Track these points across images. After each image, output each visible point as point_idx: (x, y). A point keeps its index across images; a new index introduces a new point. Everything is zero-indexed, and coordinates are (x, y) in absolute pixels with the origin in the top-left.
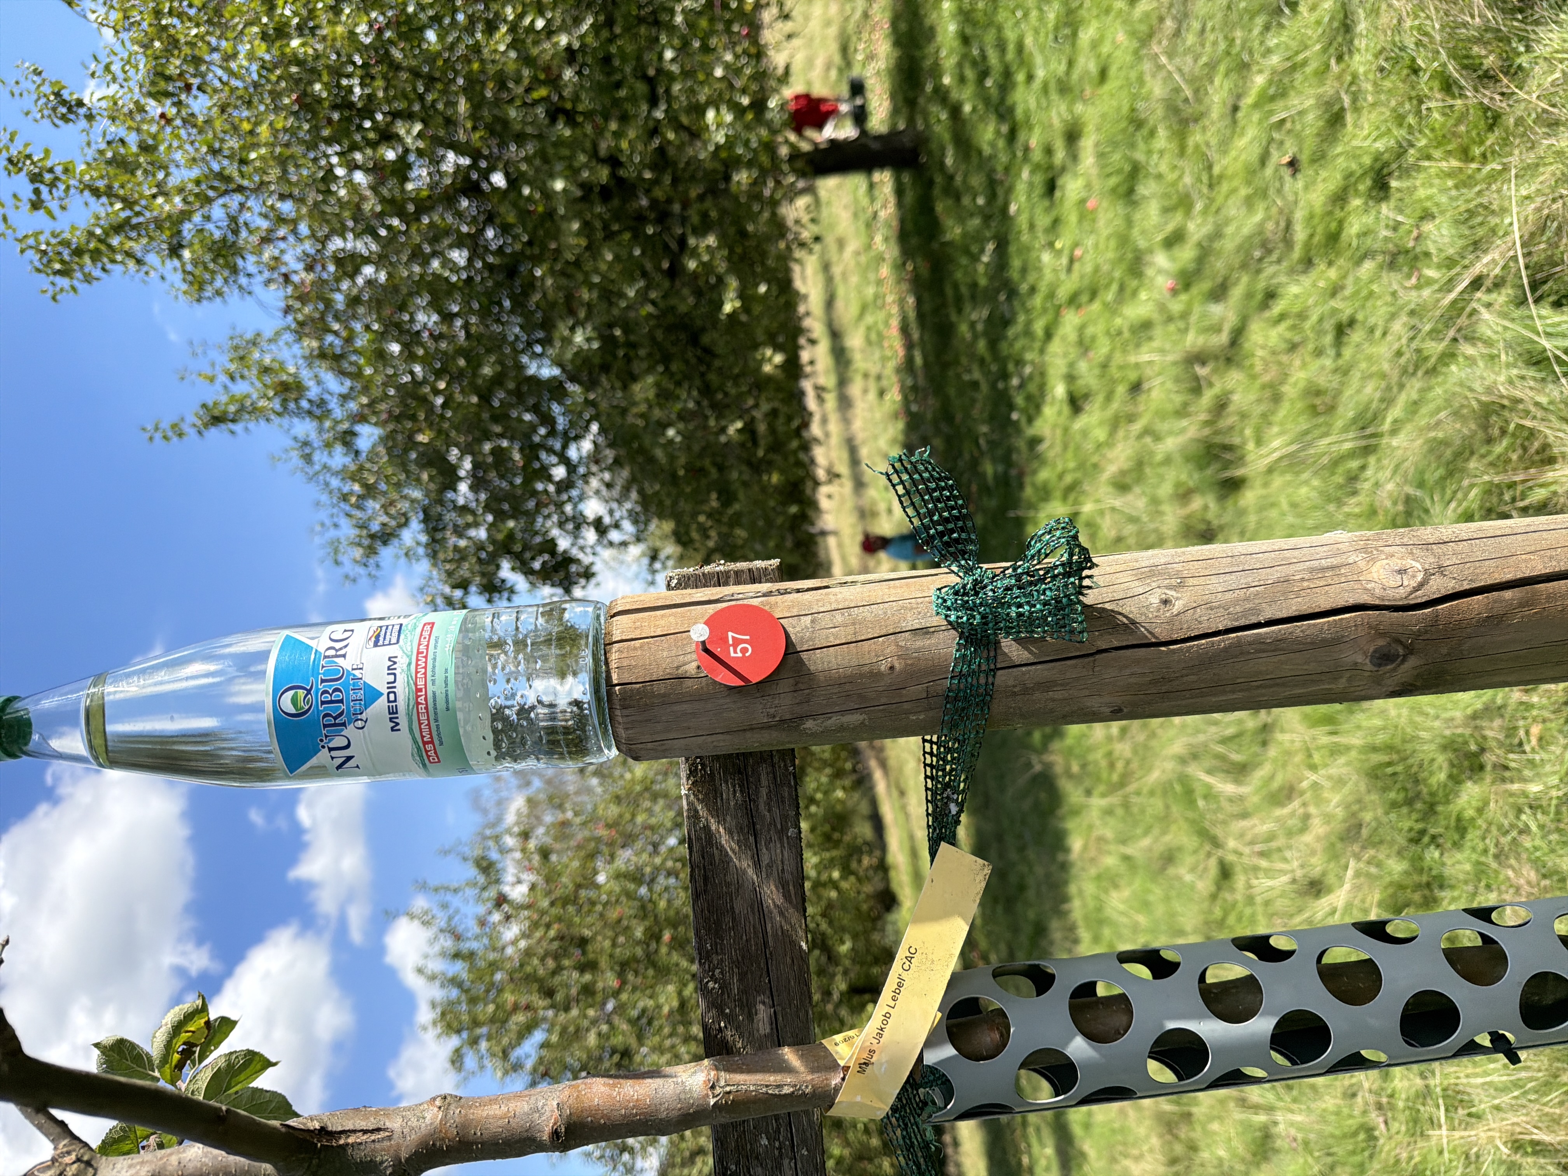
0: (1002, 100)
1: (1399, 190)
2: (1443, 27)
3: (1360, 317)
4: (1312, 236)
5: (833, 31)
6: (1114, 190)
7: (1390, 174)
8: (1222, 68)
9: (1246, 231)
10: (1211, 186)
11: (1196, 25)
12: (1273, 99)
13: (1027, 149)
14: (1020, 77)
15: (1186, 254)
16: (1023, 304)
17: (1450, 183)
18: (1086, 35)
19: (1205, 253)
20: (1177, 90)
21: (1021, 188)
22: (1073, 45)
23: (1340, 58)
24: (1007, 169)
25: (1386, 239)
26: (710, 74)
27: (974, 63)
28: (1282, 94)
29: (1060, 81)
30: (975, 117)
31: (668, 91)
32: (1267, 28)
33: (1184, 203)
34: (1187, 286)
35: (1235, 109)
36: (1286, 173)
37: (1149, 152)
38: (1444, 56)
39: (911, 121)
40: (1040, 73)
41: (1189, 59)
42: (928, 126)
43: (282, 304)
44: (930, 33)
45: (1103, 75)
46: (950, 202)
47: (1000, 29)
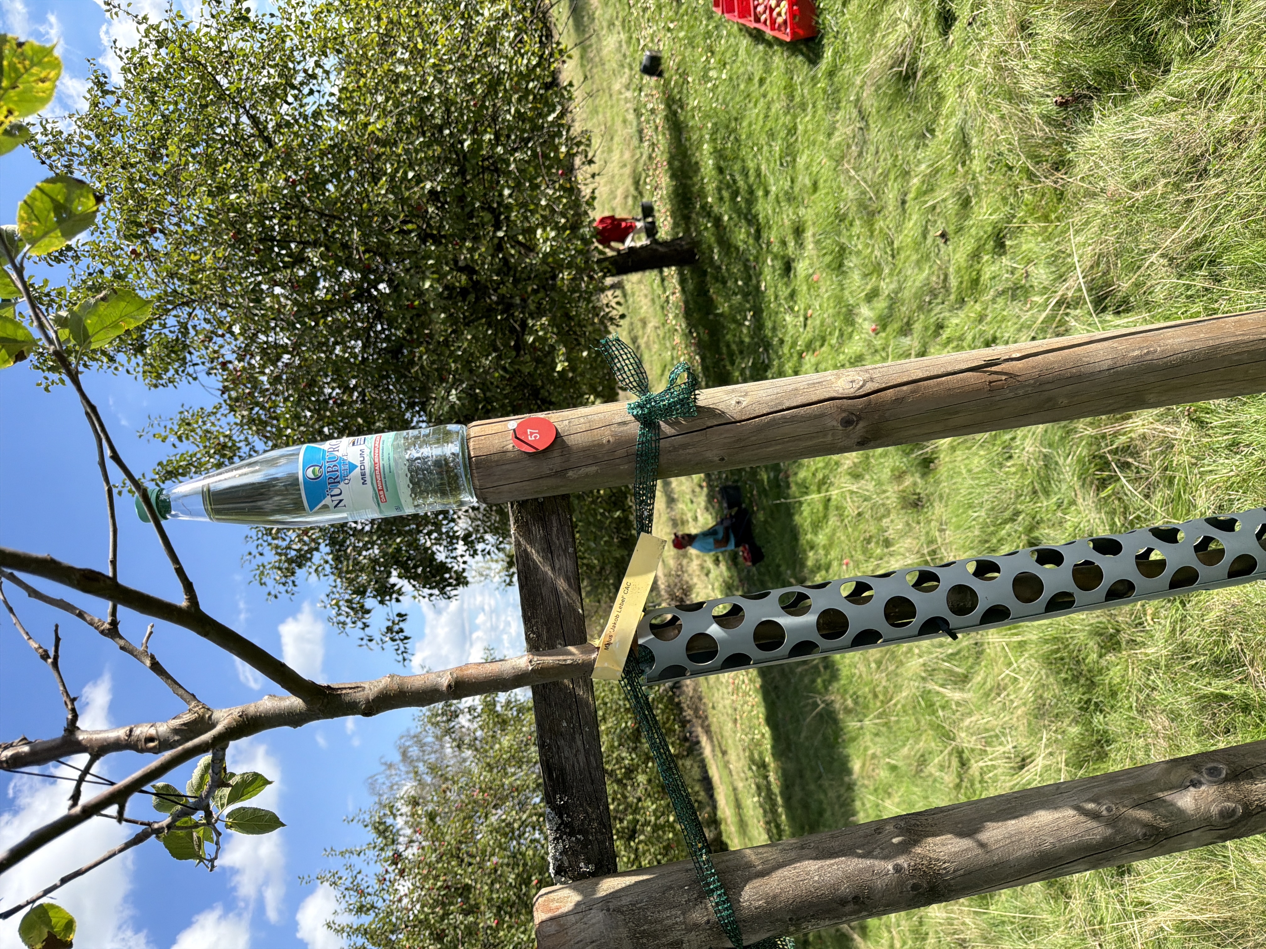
0: (749, 210)
1: (1011, 247)
2: (1019, 139)
3: (998, 334)
4: (961, 283)
5: (627, 170)
6: (828, 266)
7: (1004, 237)
8: (892, 176)
9: (918, 284)
10: (893, 257)
11: (872, 149)
12: (925, 193)
13: (769, 244)
14: (760, 193)
15: (881, 304)
16: (776, 352)
17: (1040, 239)
18: (801, 161)
19: (893, 301)
20: (864, 193)
21: (767, 271)
22: (794, 167)
23: (964, 164)
24: (756, 259)
25: (1007, 280)
26: (538, 205)
27: (728, 186)
28: (931, 190)
29: (787, 193)
30: (732, 223)
31: (507, 218)
32: (917, 147)
33: (877, 269)
34: (884, 327)
35: (904, 202)
36: (940, 241)
37: (851, 237)
38: (1023, 158)
39: (687, 230)
40: (773, 189)
41: (870, 171)
42: (699, 233)
43: (220, 385)
44: (696, 167)
45: (815, 187)
46: (719, 285)
47: (743, 161)
